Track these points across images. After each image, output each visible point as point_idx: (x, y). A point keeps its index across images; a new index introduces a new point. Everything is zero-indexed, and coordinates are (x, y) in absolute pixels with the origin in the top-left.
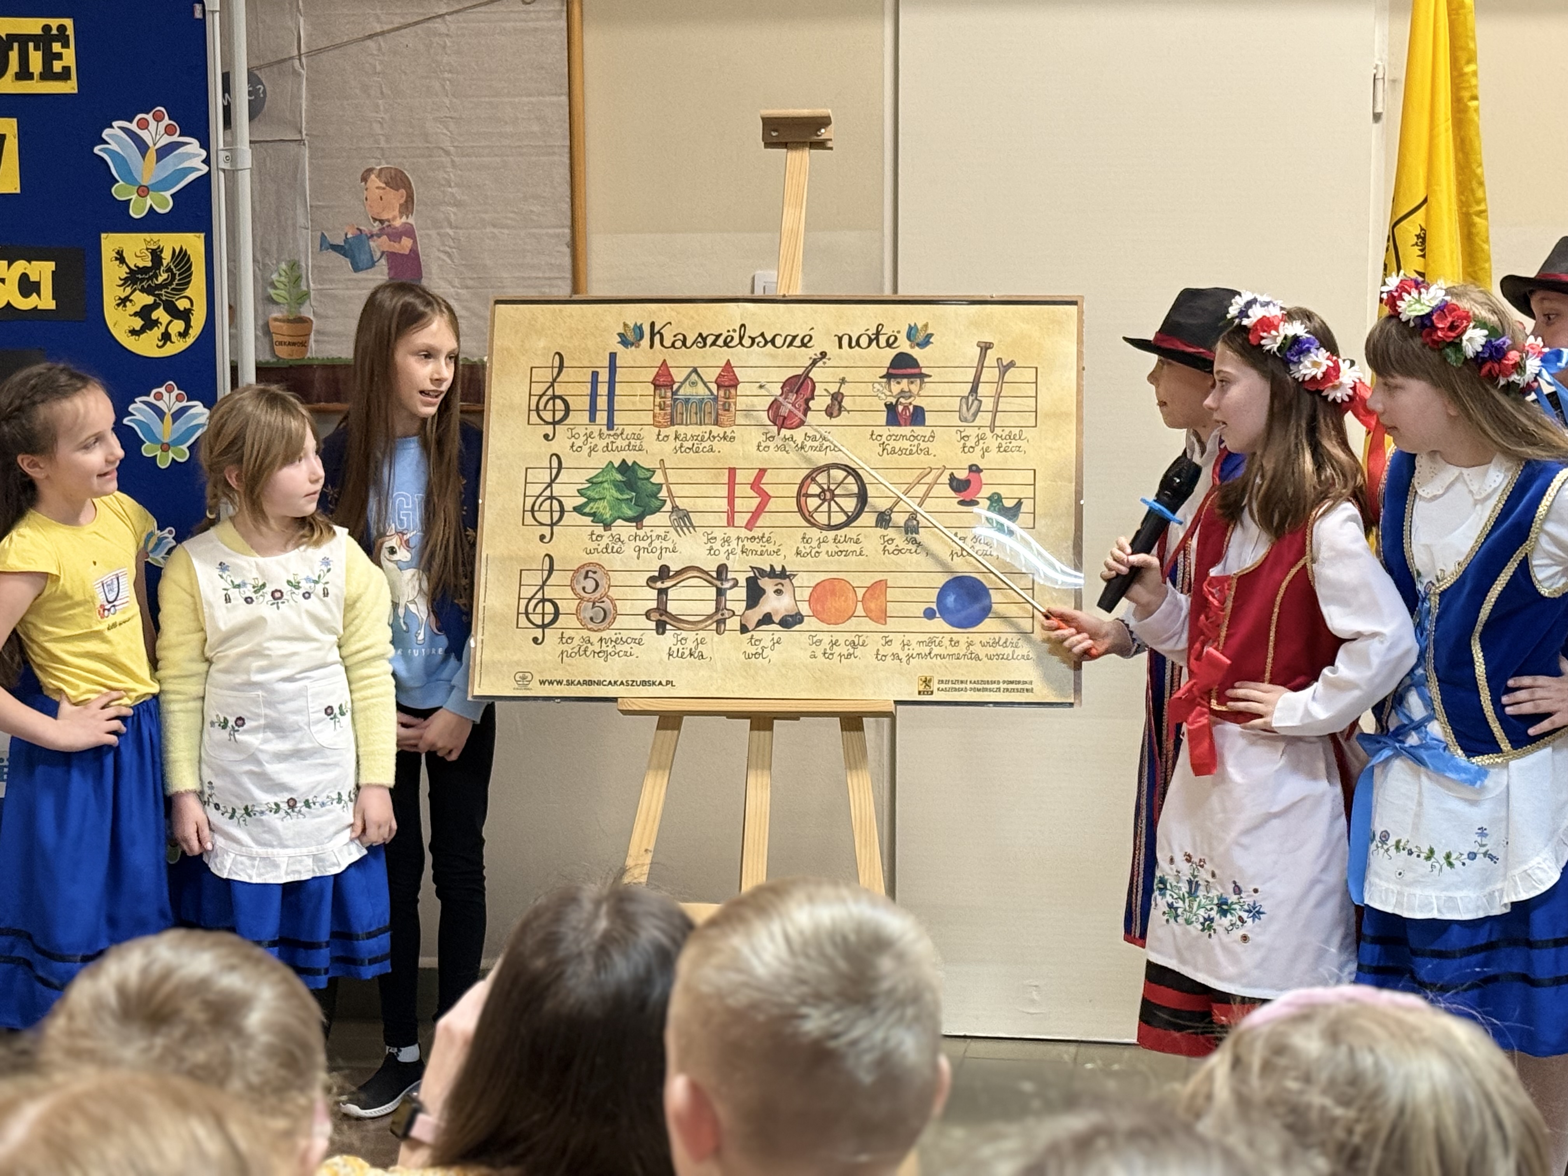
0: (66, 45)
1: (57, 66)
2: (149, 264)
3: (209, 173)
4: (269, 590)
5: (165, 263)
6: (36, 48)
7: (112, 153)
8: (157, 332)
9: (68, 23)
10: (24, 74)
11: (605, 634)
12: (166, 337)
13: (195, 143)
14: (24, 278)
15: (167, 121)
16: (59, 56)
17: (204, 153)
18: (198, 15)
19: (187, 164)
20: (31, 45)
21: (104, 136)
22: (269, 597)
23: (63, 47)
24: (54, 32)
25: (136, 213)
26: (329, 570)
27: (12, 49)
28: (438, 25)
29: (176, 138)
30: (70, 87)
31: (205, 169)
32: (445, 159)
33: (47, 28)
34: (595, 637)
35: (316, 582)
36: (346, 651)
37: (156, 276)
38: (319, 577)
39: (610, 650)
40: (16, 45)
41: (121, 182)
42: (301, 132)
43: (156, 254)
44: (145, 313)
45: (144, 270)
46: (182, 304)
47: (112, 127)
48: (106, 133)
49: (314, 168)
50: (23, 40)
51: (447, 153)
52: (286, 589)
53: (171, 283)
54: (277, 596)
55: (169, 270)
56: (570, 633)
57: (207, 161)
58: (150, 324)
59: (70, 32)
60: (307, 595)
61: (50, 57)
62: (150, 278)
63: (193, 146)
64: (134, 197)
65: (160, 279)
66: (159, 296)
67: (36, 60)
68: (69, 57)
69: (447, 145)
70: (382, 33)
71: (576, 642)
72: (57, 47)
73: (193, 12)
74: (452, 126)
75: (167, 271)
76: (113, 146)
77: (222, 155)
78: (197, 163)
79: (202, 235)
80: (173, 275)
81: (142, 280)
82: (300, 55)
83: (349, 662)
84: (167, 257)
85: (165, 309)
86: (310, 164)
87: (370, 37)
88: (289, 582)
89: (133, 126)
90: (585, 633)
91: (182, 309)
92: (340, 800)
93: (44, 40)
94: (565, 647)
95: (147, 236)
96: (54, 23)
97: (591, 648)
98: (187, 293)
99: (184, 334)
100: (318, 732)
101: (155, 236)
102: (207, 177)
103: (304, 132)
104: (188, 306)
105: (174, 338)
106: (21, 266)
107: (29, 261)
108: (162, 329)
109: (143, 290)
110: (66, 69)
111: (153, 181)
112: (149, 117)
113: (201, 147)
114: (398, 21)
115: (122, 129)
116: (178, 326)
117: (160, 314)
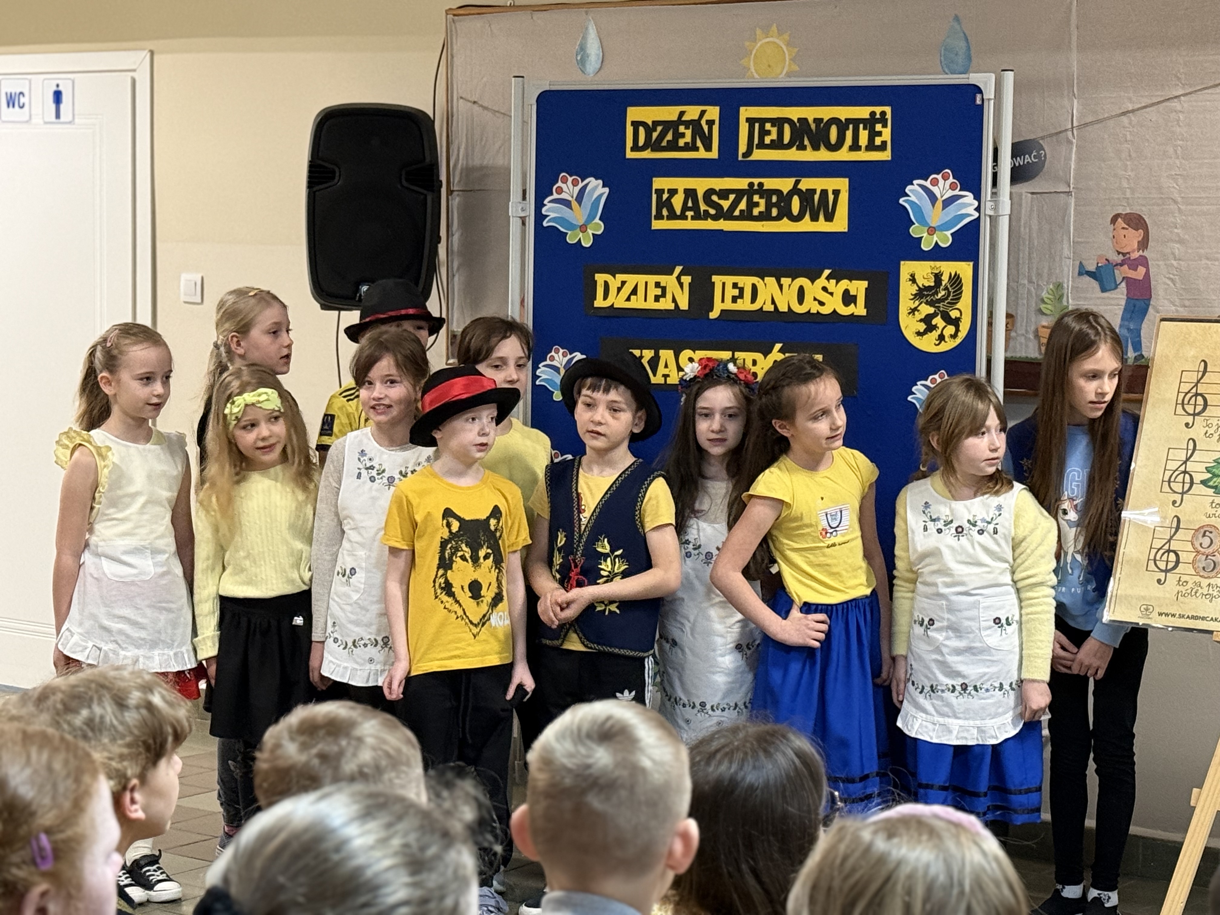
0: (885, 126)
1: (878, 141)
2: (933, 284)
3: (979, 217)
4: (954, 525)
5: (944, 283)
6: (865, 129)
7: (912, 203)
8: (935, 334)
9: (888, 109)
10: (855, 147)
11: (1212, 581)
12: (941, 338)
13: (970, 196)
14: (846, 292)
15: (951, 180)
16: (880, 134)
17: (976, 203)
18: (978, 102)
19: (963, 211)
20: (861, 126)
21: (907, 190)
22: (953, 531)
23: (883, 127)
24: (878, 116)
25: (926, 247)
26: (1000, 515)
27: (848, 129)
28: (1175, 104)
29: (957, 192)
30: (886, 156)
31: (976, 215)
32: (1173, 207)
33: (873, 114)
34: (1205, 582)
35: (989, 523)
36: (1017, 576)
37: (937, 293)
38: (992, 519)
39: (1215, 593)
40: (851, 126)
41: (917, 224)
42: (1069, 186)
43: (938, 277)
44: (927, 320)
45: (929, 288)
46: (954, 314)
47: (913, 184)
48: (908, 189)
49: (1077, 213)
50: (856, 122)
51: (1175, 202)
52: (966, 525)
53: (947, 299)
54: (960, 530)
55: (946, 288)
56: (1184, 578)
57: (978, 209)
58: (931, 328)
59: (889, 116)
60: (981, 532)
61: (873, 134)
62: (933, 295)
63: (969, 198)
64: (925, 235)
65: (940, 295)
66: (938, 307)
67: (864, 136)
68: (886, 134)
69: (1176, 196)
70: (1133, 111)
71: (1190, 585)
72: (878, 127)
73: (975, 99)
74: (1180, 181)
75: (944, 290)
76: (913, 198)
77: (989, 205)
78: (971, 210)
79: (971, 264)
80: (949, 292)
81: (928, 295)
82: (1072, 128)
83: (1020, 585)
84: (945, 279)
85: (942, 317)
86: (1075, 209)
87: (1124, 114)
88: (969, 521)
89: (927, 184)
90: (1198, 579)
91: (953, 317)
92: (1001, 687)
93: (870, 123)
94: (1181, 588)
95: (932, 263)
96: (878, 110)
97: (1200, 591)
98: (958, 306)
99: (954, 336)
100: (988, 636)
101: (938, 264)
102: (978, 220)
103: (1072, 186)
104: (958, 315)
105: (947, 339)
106: (845, 284)
107: (851, 280)
108: (939, 332)
109: (927, 303)
110: (884, 143)
111: (939, 224)
112: (939, 177)
113: (975, 198)
114: (1145, 101)
115: (920, 185)
116: (950, 330)
117: (938, 321)
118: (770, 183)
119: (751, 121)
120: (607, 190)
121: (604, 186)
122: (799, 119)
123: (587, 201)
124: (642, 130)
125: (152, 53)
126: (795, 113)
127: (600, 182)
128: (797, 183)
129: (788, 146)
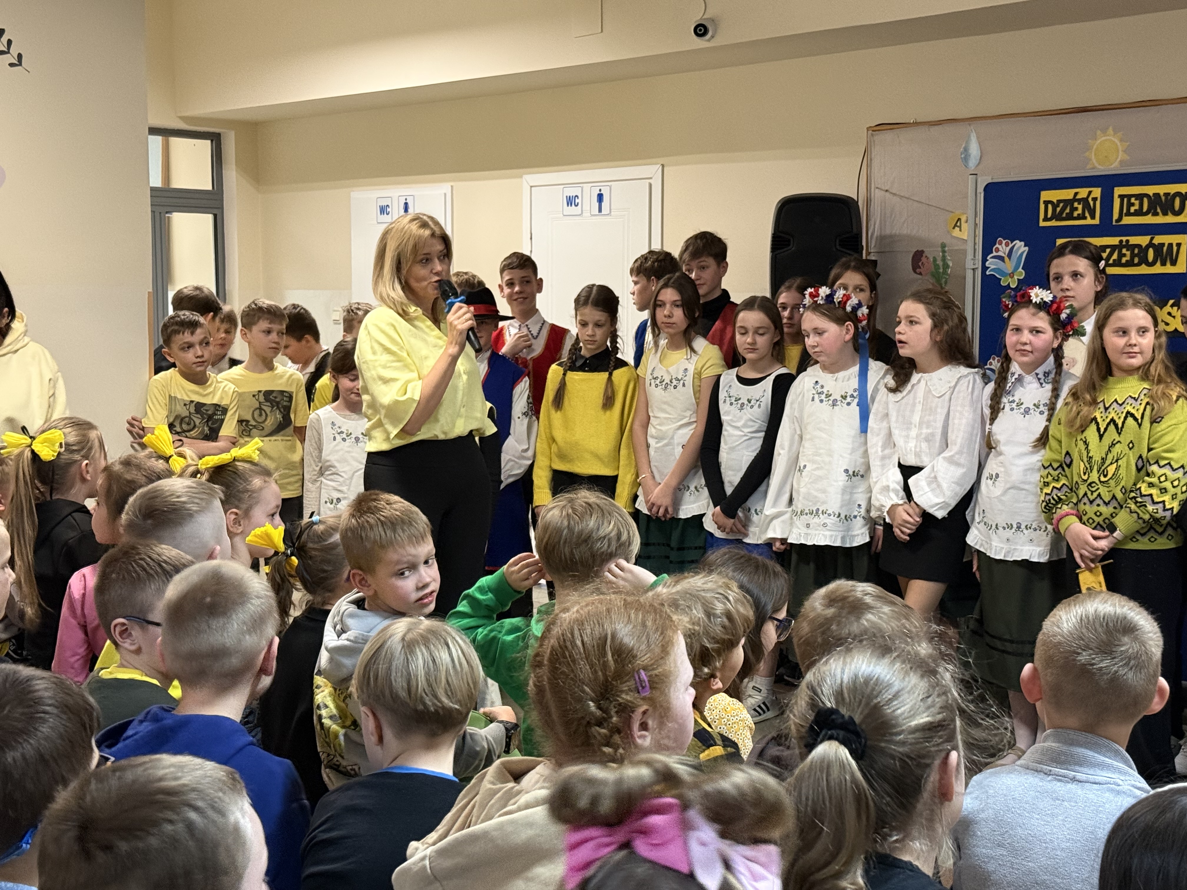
118: (1134, 240)
119: (1121, 197)
120: (1027, 248)
121: (1025, 246)
122: (1154, 194)
123: (1015, 256)
124: (1050, 206)
125: (663, 166)
126: (1151, 190)
127: (1023, 243)
128: (1152, 239)
129: (1146, 214)
